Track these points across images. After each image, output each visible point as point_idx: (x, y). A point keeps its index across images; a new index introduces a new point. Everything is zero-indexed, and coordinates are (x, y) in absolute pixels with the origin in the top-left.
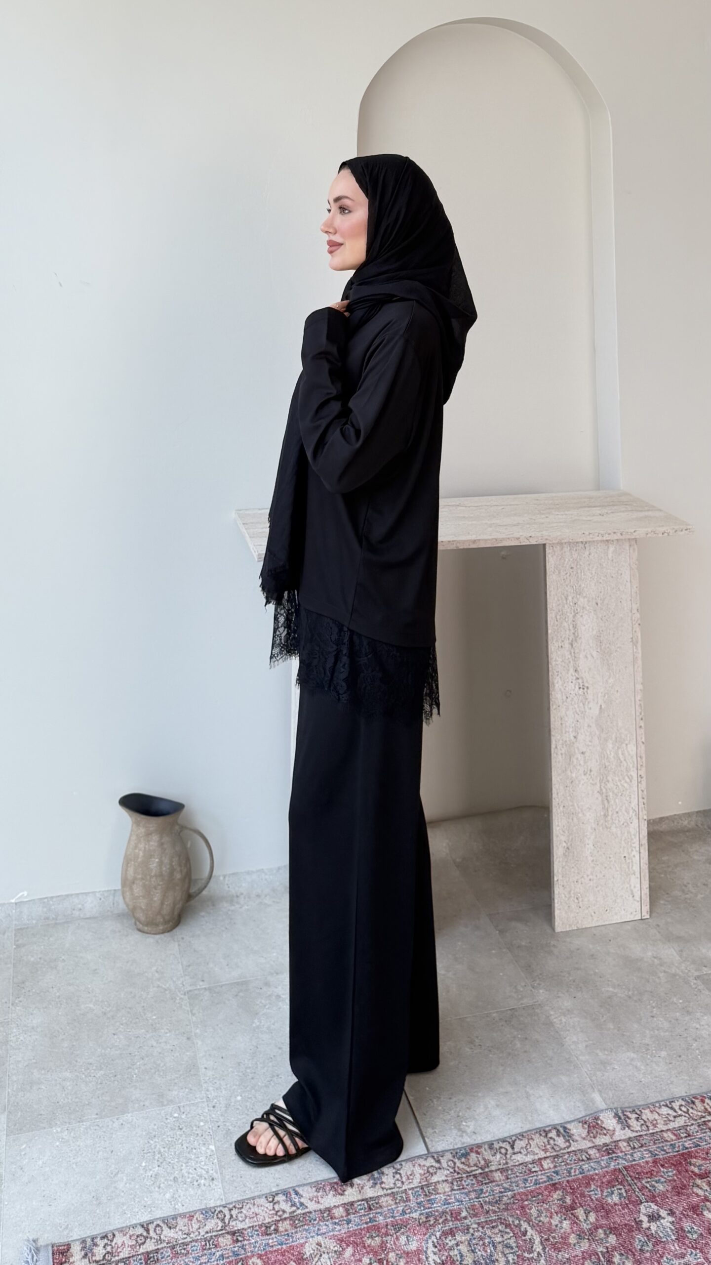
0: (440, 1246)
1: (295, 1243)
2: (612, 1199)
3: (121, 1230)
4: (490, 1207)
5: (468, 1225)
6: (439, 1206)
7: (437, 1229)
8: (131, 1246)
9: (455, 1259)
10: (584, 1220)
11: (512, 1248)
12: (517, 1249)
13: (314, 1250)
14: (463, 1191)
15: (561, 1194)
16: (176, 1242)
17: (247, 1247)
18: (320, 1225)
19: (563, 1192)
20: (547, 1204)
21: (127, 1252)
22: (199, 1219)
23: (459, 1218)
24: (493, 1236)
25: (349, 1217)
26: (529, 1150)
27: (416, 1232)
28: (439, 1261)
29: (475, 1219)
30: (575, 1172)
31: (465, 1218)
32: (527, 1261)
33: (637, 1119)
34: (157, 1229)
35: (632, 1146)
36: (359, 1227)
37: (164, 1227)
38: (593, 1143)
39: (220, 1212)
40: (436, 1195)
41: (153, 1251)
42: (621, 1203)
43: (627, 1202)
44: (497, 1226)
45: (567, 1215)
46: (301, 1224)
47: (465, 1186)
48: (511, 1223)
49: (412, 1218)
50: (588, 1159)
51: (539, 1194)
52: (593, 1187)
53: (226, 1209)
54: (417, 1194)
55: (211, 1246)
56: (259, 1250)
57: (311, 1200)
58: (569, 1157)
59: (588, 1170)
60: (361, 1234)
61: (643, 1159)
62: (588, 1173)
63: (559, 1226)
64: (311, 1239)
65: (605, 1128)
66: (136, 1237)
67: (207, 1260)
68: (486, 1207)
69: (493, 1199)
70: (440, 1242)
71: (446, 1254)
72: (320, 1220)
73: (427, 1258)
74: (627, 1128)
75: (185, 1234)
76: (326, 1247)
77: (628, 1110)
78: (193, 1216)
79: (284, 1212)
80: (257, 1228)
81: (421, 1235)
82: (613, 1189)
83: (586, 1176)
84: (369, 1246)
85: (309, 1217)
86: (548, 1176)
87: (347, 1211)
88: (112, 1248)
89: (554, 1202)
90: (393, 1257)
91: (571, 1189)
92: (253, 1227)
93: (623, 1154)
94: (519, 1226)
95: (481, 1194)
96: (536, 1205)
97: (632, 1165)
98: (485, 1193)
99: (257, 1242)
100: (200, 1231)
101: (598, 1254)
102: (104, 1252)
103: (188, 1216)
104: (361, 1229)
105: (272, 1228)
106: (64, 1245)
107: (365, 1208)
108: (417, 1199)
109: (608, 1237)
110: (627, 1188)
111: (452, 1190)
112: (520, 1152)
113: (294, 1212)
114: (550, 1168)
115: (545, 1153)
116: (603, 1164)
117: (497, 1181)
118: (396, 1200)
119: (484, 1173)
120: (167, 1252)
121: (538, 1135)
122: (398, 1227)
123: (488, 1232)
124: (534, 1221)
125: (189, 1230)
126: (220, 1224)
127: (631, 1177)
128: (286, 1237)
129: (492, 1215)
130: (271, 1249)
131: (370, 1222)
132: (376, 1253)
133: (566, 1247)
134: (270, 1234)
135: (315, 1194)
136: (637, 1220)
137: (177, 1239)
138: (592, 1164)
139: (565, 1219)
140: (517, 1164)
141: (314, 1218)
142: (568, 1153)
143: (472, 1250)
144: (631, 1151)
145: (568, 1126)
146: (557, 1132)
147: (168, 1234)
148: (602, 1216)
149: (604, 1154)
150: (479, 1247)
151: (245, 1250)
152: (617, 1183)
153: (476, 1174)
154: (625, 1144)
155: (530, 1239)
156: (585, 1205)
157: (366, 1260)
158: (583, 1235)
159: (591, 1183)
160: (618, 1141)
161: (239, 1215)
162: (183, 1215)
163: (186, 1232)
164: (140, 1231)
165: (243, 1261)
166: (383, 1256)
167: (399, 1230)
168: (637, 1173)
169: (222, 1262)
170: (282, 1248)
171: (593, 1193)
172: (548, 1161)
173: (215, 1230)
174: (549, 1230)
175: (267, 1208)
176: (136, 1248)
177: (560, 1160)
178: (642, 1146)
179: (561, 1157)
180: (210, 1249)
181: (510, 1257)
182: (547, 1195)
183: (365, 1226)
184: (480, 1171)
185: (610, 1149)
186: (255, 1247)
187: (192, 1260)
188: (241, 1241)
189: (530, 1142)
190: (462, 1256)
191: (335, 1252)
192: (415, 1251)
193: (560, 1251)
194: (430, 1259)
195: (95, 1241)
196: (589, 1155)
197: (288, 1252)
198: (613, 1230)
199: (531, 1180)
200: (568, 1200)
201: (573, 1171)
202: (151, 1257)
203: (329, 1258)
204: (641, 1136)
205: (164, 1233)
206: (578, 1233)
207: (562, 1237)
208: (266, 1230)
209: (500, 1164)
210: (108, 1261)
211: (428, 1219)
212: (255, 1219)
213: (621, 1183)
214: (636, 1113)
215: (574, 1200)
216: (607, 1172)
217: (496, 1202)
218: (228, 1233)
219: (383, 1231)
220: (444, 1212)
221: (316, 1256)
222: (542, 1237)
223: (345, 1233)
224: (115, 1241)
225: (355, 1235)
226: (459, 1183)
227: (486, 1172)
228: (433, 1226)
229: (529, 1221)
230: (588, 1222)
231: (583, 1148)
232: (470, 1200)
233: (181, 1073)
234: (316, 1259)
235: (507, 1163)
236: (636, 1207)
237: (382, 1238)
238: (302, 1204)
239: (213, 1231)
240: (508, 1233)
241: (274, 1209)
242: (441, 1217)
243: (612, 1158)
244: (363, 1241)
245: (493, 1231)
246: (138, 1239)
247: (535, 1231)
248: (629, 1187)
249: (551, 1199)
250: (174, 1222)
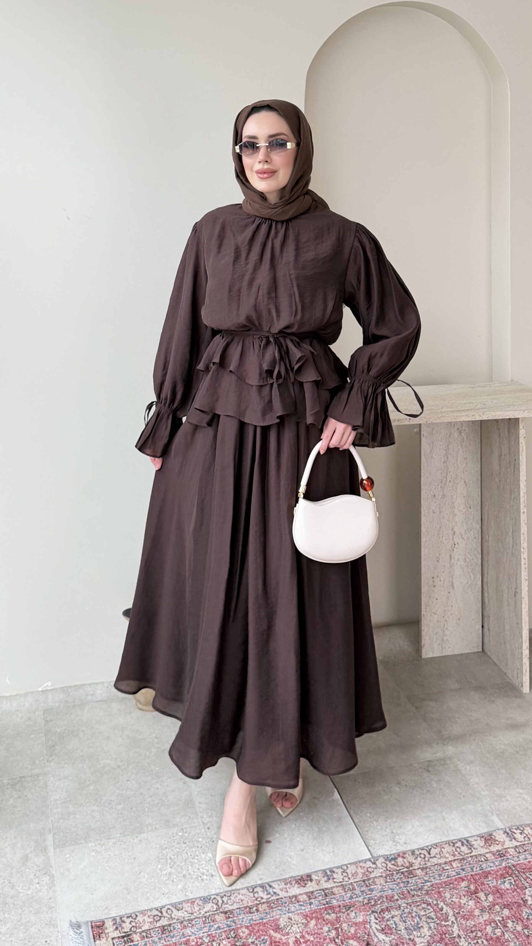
0: (380, 918)
1: (272, 919)
2: (505, 887)
3: (143, 912)
4: (416, 893)
5: (399, 905)
6: (377, 893)
7: (376, 908)
8: (151, 922)
9: (391, 926)
10: (485, 900)
11: (433, 919)
12: (436, 920)
13: (286, 923)
14: (394, 883)
15: (467, 883)
16: (183, 919)
17: (237, 921)
18: (289, 907)
19: (468, 882)
20: (456, 890)
21: (147, 926)
22: (199, 904)
23: (392, 900)
24: (419, 911)
25: (311, 901)
26: (442, 855)
27: (361, 910)
28: (379, 928)
29: (404, 900)
30: (476, 868)
31: (397, 900)
32: (444, 927)
33: (521, 833)
34: (168, 911)
35: (518, 851)
36: (319, 907)
37: (173, 909)
38: (489, 849)
39: (215, 898)
40: (374, 885)
41: (167, 925)
42: (511, 888)
43: (516, 888)
44: (421, 905)
45: (472, 897)
46: (275, 906)
47: (396, 879)
48: (431, 903)
49: (358, 901)
50: (486, 860)
51: (451, 883)
52: (490, 878)
53: (219, 897)
54: (360, 885)
55: (210, 921)
56: (245, 923)
57: (282, 890)
58: (472, 859)
59: (486, 868)
60: (321, 912)
61: (526, 859)
62: (486, 870)
63: (467, 904)
64: (284, 916)
65: (497, 841)
66: (153, 916)
67: (208, 930)
68: (412, 893)
69: (417, 887)
70: (380, 916)
71: (385, 924)
72: (289, 903)
73: (371, 927)
74: (513, 840)
75: (189, 913)
76: (295, 921)
77: (514, 828)
78: (194, 902)
79: (262, 898)
80: (243, 909)
81: (365, 912)
82: (505, 880)
83: (485, 871)
84: (327, 919)
85: (281, 901)
86: (456, 872)
87: (309, 897)
88: (136, 923)
89: (462, 889)
90: (345, 926)
91: (474, 880)
92: (239, 908)
93: (512, 856)
94: (437, 905)
95: (408, 884)
96: (448, 890)
97: (518, 864)
98: (411, 884)
99: (245, 919)
100: (201, 911)
101: (496, 922)
102: (131, 926)
103: (190, 901)
104: (320, 909)
105: (254, 909)
106: (100, 922)
107: (323, 895)
108: (360, 889)
109: (503, 910)
110: (515, 878)
111: (386, 882)
112: (435, 857)
113: (269, 898)
114: (458, 867)
115: (454, 857)
116: (497, 863)
117: (418, 876)
118: (345, 889)
119: (409, 870)
120: (178, 926)
121: (447, 845)
122: (348, 907)
123: (415, 909)
124: (448, 901)
125: (192, 911)
126: (215, 907)
127: (518, 871)
128: (265, 914)
129: (417, 898)
130: (255, 922)
131: (327, 904)
132: (332, 924)
133: (472, 918)
134: (253, 913)
135: (285, 886)
136: (524, 899)
137: (184, 917)
138: (489, 864)
139: (471, 900)
140: (433, 864)
141: (285, 902)
142: (471, 856)
143: (404, 921)
144: (518, 855)
145: (470, 839)
146: (462, 843)
147: (177, 914)
148: (497, 897)
149: (497, 857)
150: (409, 919)
151: (235, 923)
152: (508, 876)
153: (403, 872)
154: (513, 850)
155: (446, 913)
156: (485, 890)
157: (326, 929)
158: (484, 910)
159: (489, 876)
160: (507, 848)
161: (229, 901)
162: (187, 901)
163: (191, 912)
164: (156, 913)
165: (235, 930)
166: (338, 926)
167: (349, 909)
168: (523, 869)
169: (219, 931)
170: (263, 922)
171: (490, 882)
172: (456, 862)
173: (212, 909)
174: (459, 907)
175: (249, 896)
176: (154, 923)
177: (465, 861)
178: (525, 851)
179: (466, 859)
180: (209, 923)
181: (432, 925)
182: (456, 885)
183: (324, 906)
184: (406, 869)
185: (502, 854)
186: (243, 921)
187: (196, 930)
188: (232, 918)
189: (443, 849)
190: (396, 925)
191: (303, 923)
192: (362, 922)
193: (468, 920)
194: (373, 927)
195: (123, 919)
196: (487, 858)
197: (267, 924)
198: (507, 906)
199: (444, 875)
200: (472, 887)
201: (475, 868)
202: (166, 929)
203: (298, 927)
204: (524, 845)
205: (174, 913)
206: (481, 908)
207: (469, 912)
208: (249, 910)
209: (420, 865)
210: (134, 932)
211: (370, 901)
212: (241, 903)
213: (510, 876)
214: (520, 830)
215: (476, 887)
216: (500, 868)
217: (419, 889)
218: (222, 912)
219: (338, 909)
220: (381, 897)
221: (288, 926)
222: (454, 912)
223: (309, 911)
224: (137, 919)
225: (317, 912)
226: (391, 877)
227: (411, 870)
228: (375, 905)
229: (444, 901)
230: (488, 901)
231: (482, 853)
232: (400, 888)
233: (182, 806)
234: (289, 928)
235: (426, 864)
236: (522, 891)
237: (336, 914)
238: (275, 893)
239: (210, 911)
240: (429, 909)
241: (254, 896)
242: (379, 900)
243: (503, 859)
244: (322, 916)
245: (418, 908)
246: (155, 918)
247: (448, 908)
248: (517, 878)
249: (460, 887)
250: (180, 906)
